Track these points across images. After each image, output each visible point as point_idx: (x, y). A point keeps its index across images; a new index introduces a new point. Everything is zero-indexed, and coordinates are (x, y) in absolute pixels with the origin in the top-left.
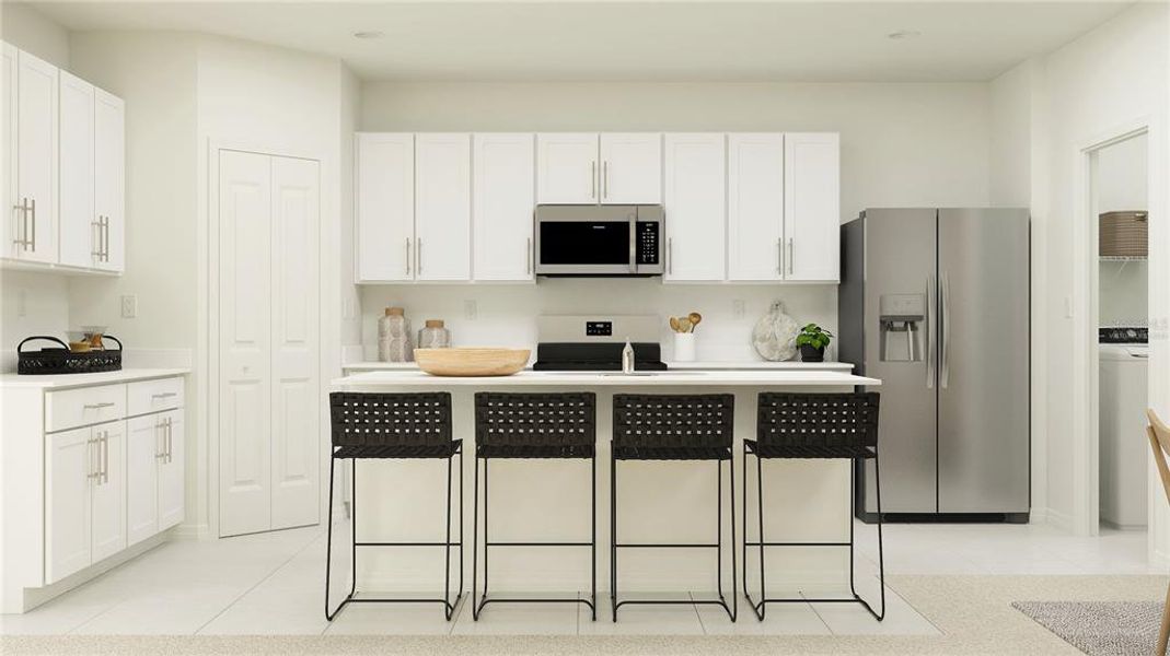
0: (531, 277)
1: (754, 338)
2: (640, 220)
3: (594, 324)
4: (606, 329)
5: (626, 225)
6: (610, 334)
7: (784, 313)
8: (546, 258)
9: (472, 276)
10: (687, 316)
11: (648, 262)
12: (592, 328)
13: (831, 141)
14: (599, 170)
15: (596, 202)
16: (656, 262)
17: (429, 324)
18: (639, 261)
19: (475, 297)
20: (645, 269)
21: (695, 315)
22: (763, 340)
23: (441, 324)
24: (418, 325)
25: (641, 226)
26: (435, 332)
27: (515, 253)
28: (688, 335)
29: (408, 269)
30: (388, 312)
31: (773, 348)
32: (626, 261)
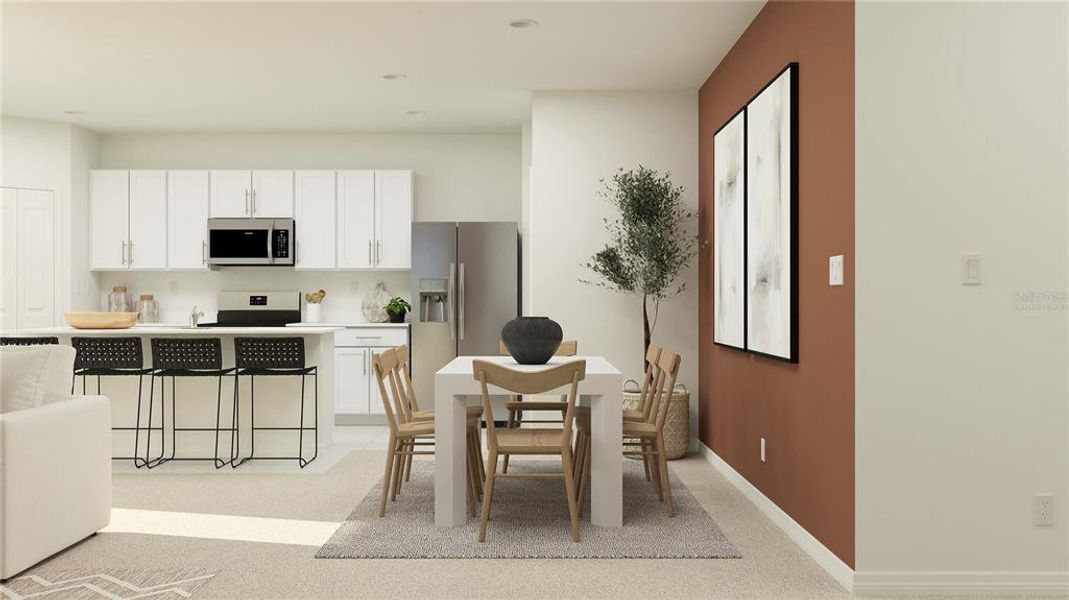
0: (205, 266)
1: (363, 307)
2: (277, 228)
3: (255, 298)
4: (263, 301)
5: (266, 232)
6: (265, 304)
7: (384, 290)
8: (214, 253)
9: (167, 265)
10: (317, 292)
11: (282, 256)
12: (254, 300)
13: (406, 177)
14: (252, 195)
15: (249, 216)
16: (287, 256)
17: (143, 298)
18: (275, 255)
19: (175, 279)
20: (279, 261)
21: (322, 291)
22: (369, 308)
23: (151, 298)
24: (136, 298)
25: (276, 233)
26: (145, 303)
27: (195, 250)
28: (317, 304)
29: (123, 260)
30: (115, 290)
31: (375, 313)
32: (265, 255)
